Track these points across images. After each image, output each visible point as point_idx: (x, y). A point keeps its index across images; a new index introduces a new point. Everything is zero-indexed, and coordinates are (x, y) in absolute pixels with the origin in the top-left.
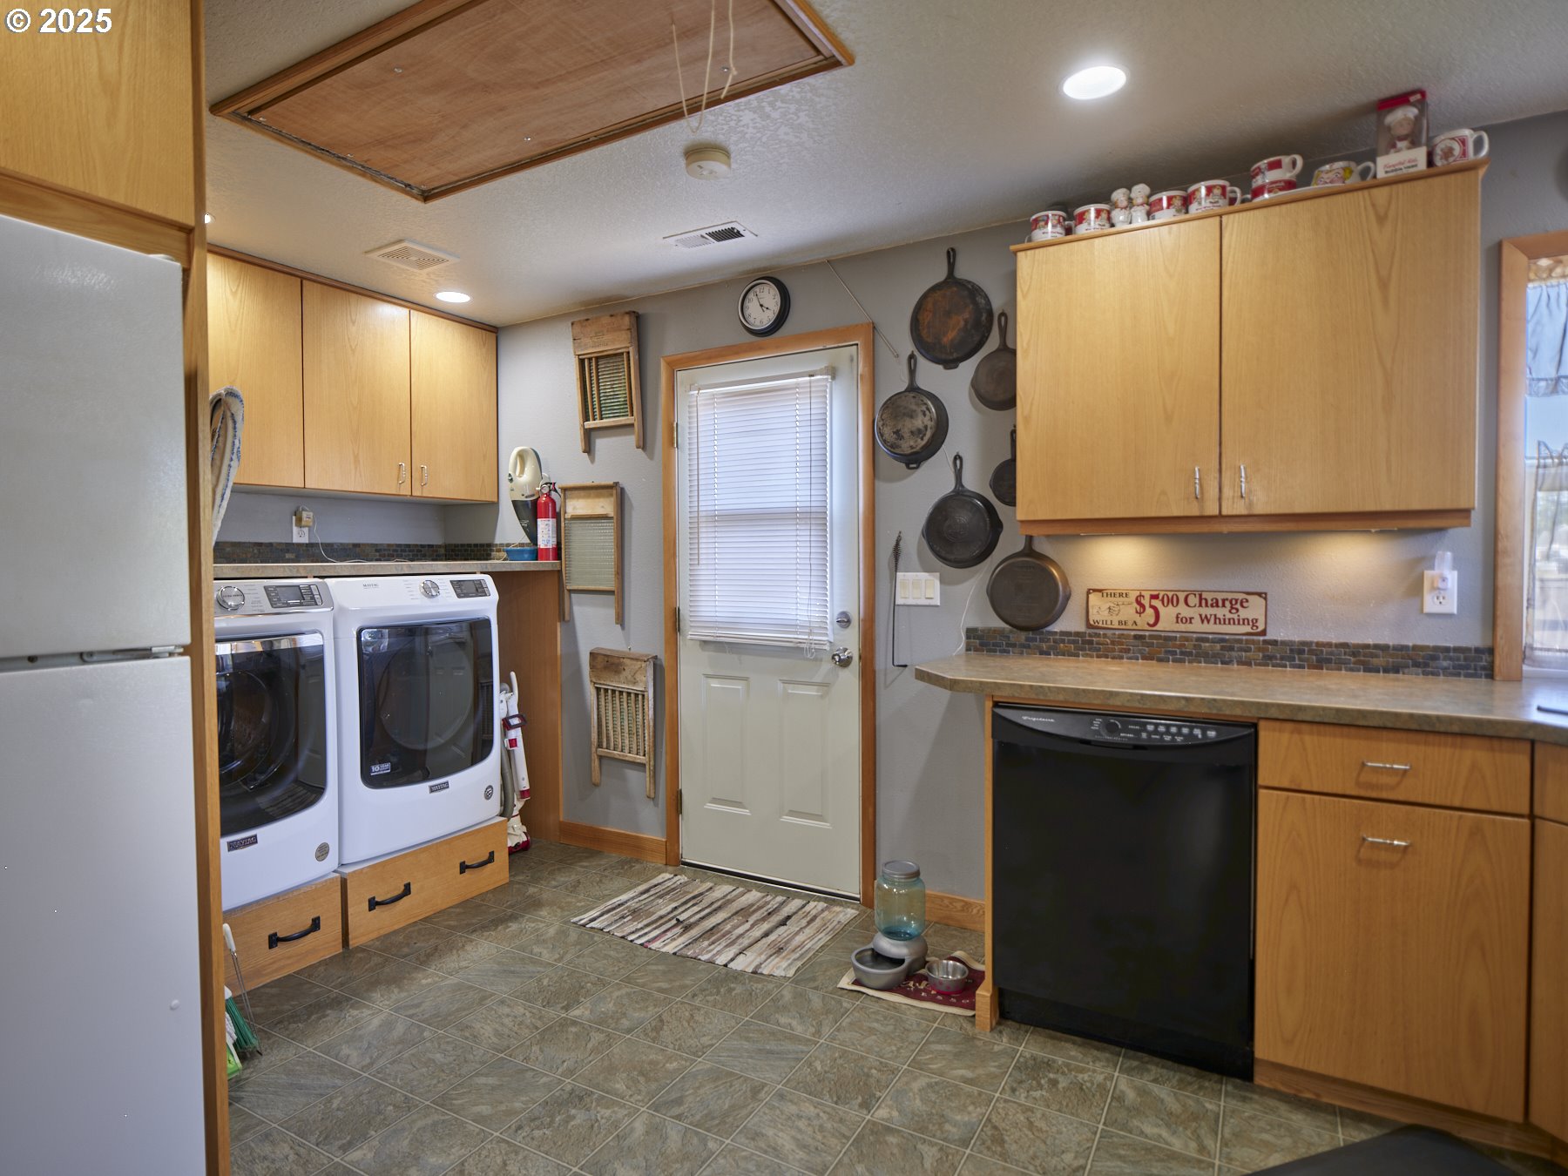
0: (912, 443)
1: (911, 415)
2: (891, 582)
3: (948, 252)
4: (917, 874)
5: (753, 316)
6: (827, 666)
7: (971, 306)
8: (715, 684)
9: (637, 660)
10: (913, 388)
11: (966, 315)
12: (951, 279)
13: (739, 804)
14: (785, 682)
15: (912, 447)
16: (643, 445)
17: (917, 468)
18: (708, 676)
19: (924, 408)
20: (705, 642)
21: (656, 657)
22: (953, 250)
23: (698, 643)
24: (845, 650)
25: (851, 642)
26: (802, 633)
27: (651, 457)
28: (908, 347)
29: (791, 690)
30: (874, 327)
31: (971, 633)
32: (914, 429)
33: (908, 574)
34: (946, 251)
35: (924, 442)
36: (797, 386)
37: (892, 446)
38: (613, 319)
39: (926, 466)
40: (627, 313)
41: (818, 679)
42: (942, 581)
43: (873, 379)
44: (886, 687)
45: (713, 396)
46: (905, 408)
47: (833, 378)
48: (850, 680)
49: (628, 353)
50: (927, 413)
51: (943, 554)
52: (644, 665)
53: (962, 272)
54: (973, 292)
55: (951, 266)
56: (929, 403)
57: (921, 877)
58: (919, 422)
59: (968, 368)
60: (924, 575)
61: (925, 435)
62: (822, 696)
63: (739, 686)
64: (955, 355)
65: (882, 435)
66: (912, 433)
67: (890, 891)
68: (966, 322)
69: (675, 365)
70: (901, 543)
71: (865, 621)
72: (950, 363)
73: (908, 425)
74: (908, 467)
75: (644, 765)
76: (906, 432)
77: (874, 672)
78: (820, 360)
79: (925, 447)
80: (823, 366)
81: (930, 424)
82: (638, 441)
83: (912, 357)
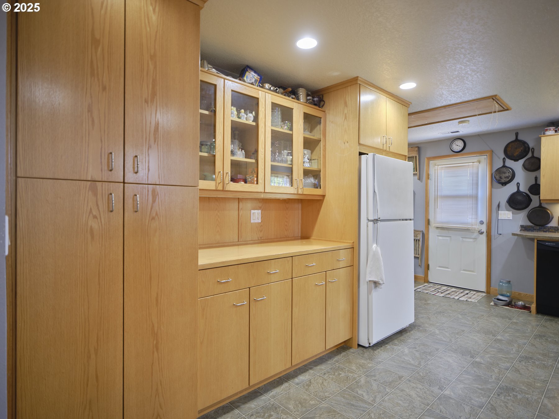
0: (505, 180)
1: (505, 173)
2: (497, 214)
3: (516, 133)
4: (510, 282)
5: (455, 148)
6: (476, 234)
7: (523, 147)
8: (440, 238)
9: (418, 231)
10: (504, 166)
11: (522, 149)
12: (517, 140)
13: (447, 268)
14: (462, 238)
15: (505, 181)
16: (419, 179)
17: (505, 185)
18: (438, 236)
19: (509, 171)
20: (438, 227)
21: (422, 231)
22: (518, 133)
23: (435, 228)
24: (482, 230)
25: (484, 228)
26: (470, 226)
27: (422, 182)
28: (503, 156)
29: (464, 239)
30: (492, 151)
31: (522, 226)
32: (506, 176)
33: (502, 212)
34: (515, 133)
35: (508, 180)
36: (469, 165)
37: (498, 180)
38: (412, 148)
39: (508, 185)
40: (417, 147)
41: (473, 237)
42: (513, 213)
43: (491, 164)
44: (495, 239)
45: (442, 167)
46: (503, 171)
47: (479, 163)
48: (483, 238)
49: (416, 157)
50: (510, 173)
51: (514, 207)
52: (420, 233)
53: (520, 137)
54: (524, 143)
55: (517, 136)
56: (510, 170)
57: (511, 283)
58: (507, 175)
59: (521, 162)
60: (507, 212)
61: (509, 178)
62: (474, 242)
63: (448, 238)
64: (518, 158)
65: (495, 178)
66: (505, 177)
67: (502, 285)
68: (522, 150)
69: (430, 159)
70: (500, 204)
71: (488, 223)
72: (516, 160)
73: (503, 176)
74: (502, 185)
75: (418, 258)
76: (503, 177)
77: (491, 236)
78: (475, 159)
79: (508, 181)
80: (476, 161)
81: (510, 175)
82: (418, 178)
83: (504, 158)
